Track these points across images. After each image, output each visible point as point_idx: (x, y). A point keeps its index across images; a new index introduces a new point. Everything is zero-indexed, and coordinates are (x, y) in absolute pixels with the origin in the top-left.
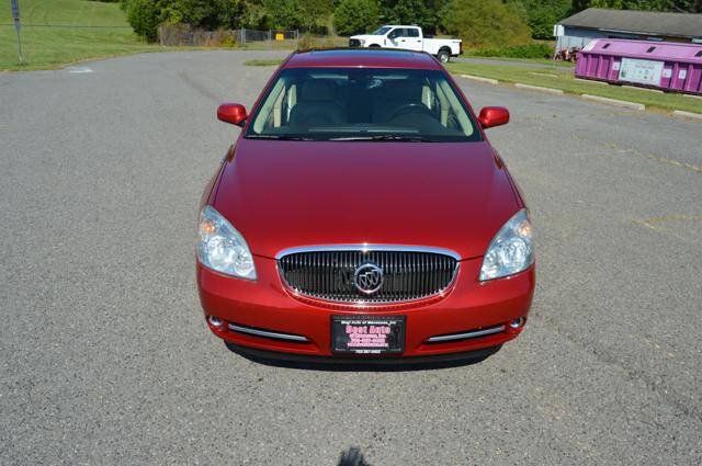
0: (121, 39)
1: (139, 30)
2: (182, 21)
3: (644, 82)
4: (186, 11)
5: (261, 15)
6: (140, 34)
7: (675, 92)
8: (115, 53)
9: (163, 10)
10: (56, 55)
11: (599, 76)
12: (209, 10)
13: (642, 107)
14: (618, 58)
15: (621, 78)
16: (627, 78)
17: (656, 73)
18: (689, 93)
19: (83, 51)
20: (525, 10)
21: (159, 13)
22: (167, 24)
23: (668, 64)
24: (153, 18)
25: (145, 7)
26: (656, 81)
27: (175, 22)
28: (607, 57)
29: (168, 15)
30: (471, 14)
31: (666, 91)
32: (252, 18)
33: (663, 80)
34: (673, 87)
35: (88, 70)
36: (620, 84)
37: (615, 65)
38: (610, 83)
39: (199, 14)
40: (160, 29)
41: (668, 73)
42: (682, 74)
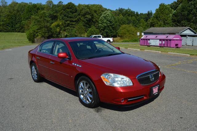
0: (25, 42)
1: (30, 40)
2: (42, 37)
3: (155, 45)
4: (43, 34)
5: (65, 34)
6: (30, 41)
7: (162, 47)
8: (20, 46)
9: (36, 34)
10: (4, 47)
11: (145, 45)
12: (50, 33)
13: (140, 50)
14: (149, 40)
15: (150, 45)
16: (152, 45)
17: (158, 43)
18: (165, 47)
19: (12, 45)
20: (142, 29)
21: (35, 35)
22: (37, 38)
23: (160, 40)
24: (34, 36)
25: (31, 34)
26: (158, 45)
27: (39, 37)
28: (146, 39)
29: (38, 36)
30: (125, 31)
31: (160, 47)
32: (63, 35)
33: (160, 44)
34: (162, 46)
35: (11, 50)
36: (150, 46)
37: (149, 41)
38: (148, 46)
39: (47, 35)
40: (35, 39)
41: (160, 42)
42: (164, 42)
